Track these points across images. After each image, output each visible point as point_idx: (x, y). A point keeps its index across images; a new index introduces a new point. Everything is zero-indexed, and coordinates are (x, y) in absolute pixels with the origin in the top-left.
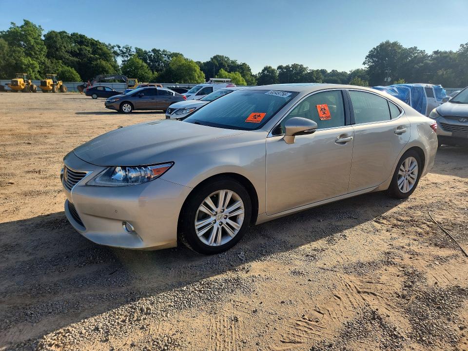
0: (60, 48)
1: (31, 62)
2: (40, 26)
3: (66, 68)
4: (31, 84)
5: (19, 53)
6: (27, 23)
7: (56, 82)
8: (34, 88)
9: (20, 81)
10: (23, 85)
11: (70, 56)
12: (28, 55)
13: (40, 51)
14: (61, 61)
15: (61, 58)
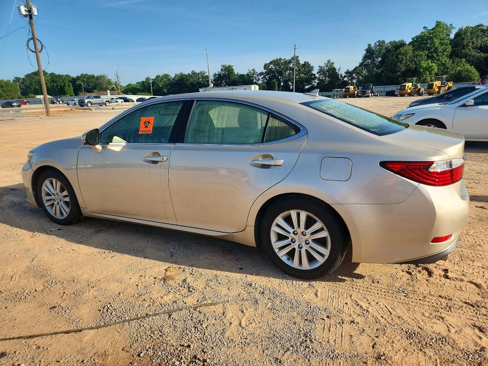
0: (467, 45)
1: (430, 64)
2: (451, 25)
3: (468, 66)
4: (419, 87)
5: (421, 57)
6: (438, 24)
7: (444, 83)
8: (421, 91)
9: (409, 85)
10: (410, 89)
11: (478, 52)
12: (430, 57)
13: (443, 52)
14: (464, 60)
15: (465, 56)
